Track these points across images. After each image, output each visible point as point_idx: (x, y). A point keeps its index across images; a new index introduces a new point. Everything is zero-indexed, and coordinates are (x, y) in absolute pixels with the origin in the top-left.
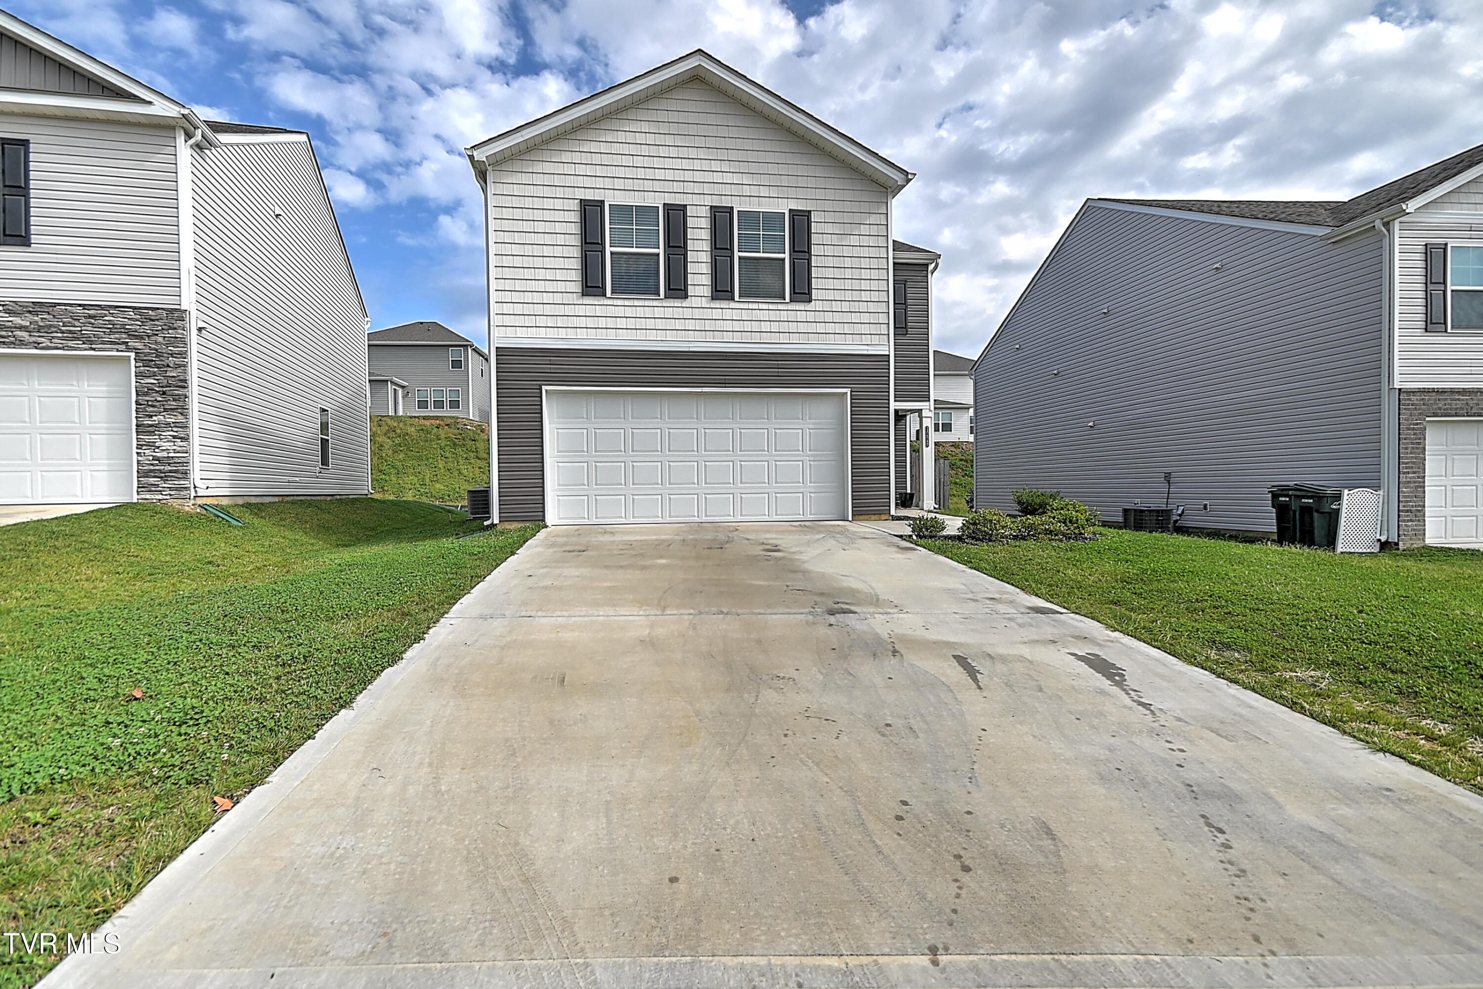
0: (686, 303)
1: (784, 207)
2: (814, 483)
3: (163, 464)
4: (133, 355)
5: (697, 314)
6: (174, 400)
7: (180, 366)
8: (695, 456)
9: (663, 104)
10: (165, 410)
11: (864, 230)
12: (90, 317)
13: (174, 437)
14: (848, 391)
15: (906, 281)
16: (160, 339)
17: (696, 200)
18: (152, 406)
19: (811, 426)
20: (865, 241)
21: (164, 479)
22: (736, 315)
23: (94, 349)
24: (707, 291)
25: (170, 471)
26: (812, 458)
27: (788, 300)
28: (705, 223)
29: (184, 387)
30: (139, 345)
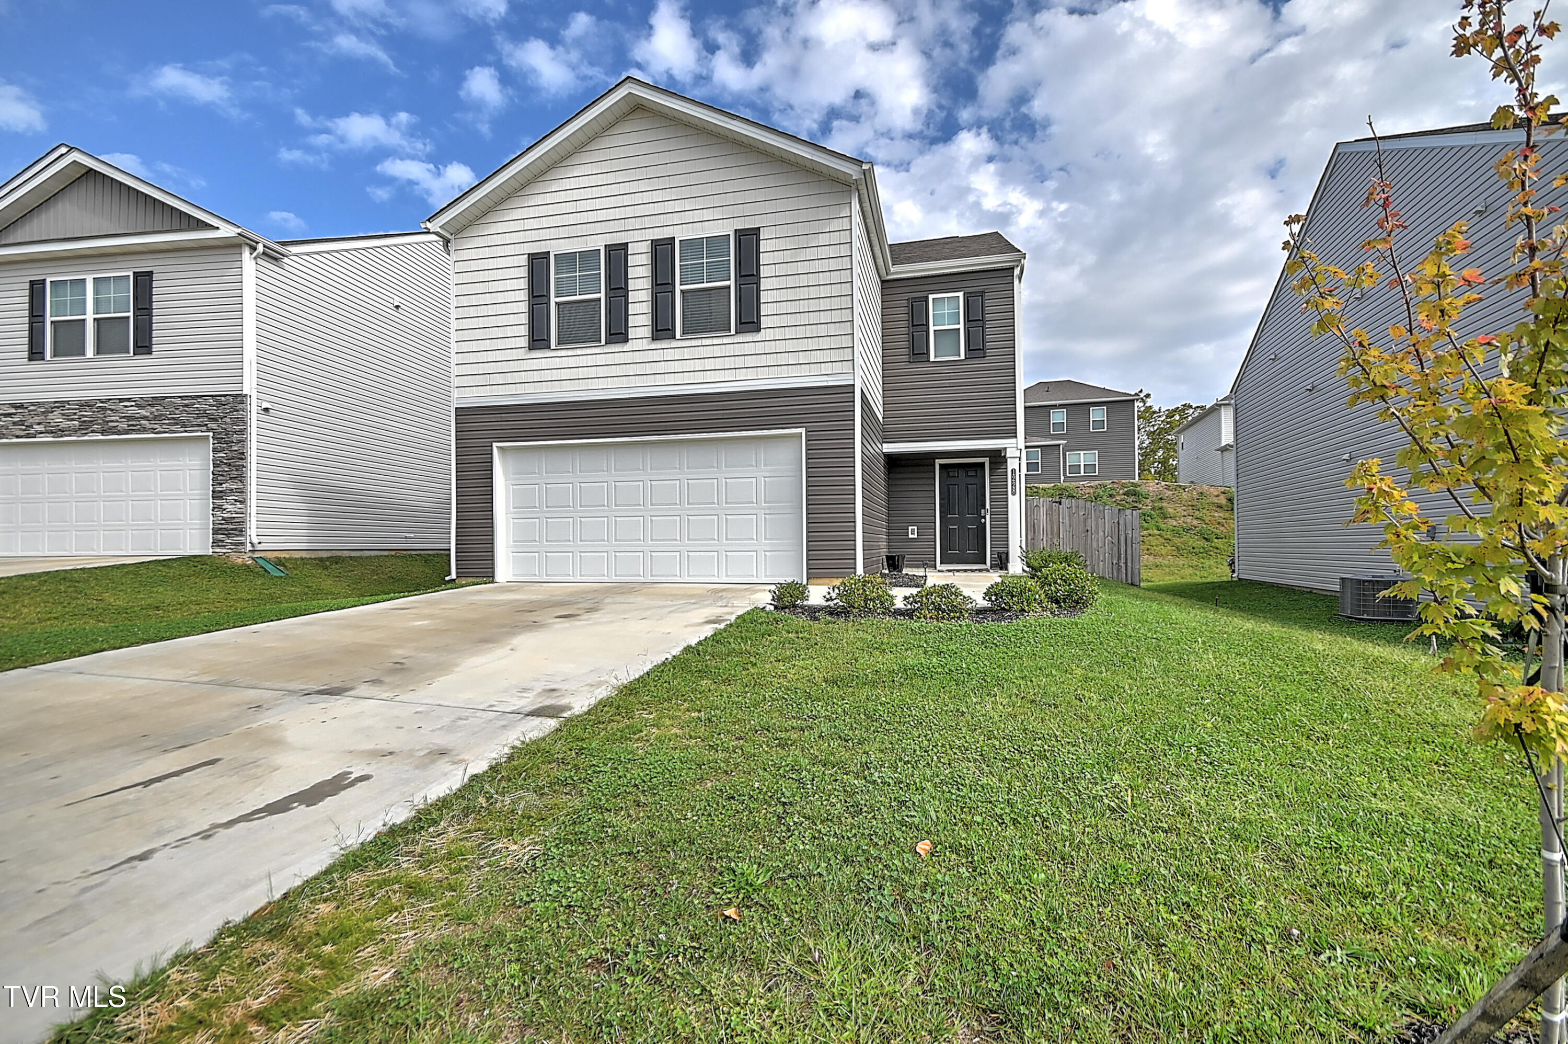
0: (627, 347)
1: (727, 229)
2: (770, 539)
3: (227, 523)
4: (211, 434)
5: (638, 357)
6: (237, 470)
7: (240, 441)
8: (641, 510)
9: (605, 142)
10: (231, 478)
11: (823, 239)
12: (186, 406)
13: (236, 501)
14: (803, 431)
15: (983, 292)
16: (228, 420)
17: (637, 236)
18: (222, 475)
19: (767, 474)
20: (824, 252)
21: (228, 536)
22: (677, 354)
23: (186, 431)
24: (647, 332)
25: (232, 529)
26: (767, 512)
27: (733, 332)
28: (646, 259)
29: (242, 459)
30: (214, 426)
